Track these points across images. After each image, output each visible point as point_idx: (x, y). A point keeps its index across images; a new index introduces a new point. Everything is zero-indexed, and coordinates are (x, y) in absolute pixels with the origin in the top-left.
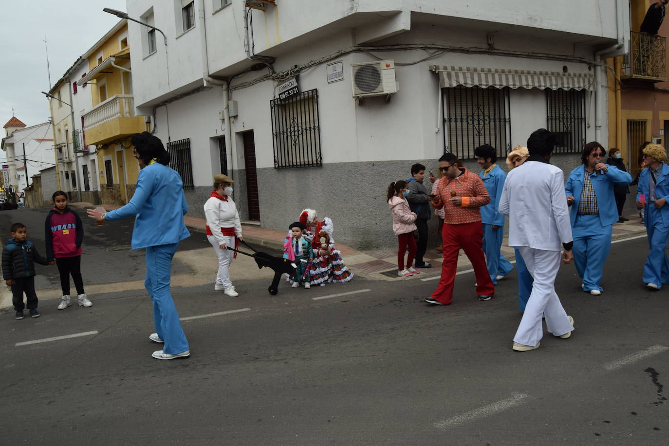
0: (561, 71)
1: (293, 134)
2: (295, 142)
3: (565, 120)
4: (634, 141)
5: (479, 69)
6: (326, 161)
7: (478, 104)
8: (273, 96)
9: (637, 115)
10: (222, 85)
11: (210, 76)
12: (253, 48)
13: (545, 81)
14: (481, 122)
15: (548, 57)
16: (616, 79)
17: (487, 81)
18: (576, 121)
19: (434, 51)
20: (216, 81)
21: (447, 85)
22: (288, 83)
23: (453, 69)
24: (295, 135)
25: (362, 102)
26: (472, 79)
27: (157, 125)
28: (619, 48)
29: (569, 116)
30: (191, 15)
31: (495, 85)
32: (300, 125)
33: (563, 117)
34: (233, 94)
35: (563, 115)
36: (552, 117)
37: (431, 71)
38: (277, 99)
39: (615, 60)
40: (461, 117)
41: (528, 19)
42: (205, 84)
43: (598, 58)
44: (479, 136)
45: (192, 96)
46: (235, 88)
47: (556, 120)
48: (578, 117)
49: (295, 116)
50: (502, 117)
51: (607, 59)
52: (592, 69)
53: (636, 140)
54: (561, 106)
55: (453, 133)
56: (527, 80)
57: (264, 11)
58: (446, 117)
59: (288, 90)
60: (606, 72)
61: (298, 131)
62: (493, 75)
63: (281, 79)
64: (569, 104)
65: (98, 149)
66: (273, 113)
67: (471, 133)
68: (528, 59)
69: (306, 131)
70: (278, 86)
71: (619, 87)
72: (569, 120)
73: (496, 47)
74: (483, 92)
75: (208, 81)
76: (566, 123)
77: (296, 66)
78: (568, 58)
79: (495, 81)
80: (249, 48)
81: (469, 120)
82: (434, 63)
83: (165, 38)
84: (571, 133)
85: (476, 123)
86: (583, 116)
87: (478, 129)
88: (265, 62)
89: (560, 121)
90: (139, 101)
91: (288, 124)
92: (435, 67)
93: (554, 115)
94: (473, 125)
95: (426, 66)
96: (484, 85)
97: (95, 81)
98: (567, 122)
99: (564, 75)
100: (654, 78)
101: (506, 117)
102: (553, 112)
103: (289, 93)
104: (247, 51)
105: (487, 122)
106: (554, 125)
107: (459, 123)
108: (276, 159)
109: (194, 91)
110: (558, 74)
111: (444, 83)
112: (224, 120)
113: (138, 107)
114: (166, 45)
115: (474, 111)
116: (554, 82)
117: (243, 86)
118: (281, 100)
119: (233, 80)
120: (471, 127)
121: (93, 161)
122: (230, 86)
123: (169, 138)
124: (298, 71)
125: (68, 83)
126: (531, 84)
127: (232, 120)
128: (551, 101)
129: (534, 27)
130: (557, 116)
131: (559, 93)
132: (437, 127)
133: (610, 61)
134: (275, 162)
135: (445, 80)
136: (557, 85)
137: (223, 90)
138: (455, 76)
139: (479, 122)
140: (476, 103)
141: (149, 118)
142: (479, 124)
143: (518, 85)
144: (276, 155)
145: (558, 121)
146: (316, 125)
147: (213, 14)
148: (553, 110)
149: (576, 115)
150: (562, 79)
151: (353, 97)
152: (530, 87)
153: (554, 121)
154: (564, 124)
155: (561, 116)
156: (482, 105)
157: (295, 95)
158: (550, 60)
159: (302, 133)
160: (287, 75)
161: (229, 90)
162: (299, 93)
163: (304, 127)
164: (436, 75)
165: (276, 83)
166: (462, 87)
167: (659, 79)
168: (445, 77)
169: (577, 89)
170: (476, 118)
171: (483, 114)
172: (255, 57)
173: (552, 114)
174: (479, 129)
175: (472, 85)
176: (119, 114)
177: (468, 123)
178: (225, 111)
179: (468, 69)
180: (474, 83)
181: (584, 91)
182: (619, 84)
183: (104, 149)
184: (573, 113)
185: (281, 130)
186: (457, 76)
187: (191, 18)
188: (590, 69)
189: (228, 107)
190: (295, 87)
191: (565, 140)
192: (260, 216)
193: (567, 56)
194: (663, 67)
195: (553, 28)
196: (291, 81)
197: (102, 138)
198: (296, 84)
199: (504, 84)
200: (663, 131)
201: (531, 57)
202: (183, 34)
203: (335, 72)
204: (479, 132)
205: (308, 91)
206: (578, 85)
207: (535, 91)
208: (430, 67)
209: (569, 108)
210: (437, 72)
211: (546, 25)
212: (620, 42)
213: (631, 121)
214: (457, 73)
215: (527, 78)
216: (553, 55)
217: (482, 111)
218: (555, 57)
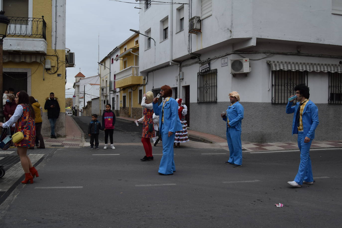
0: (338, 64)
1: (206, 88)
2: (207, 92)
5: (291, 62)
6: (219, 100)
7: (290, 79)
8: (199, 71)
10: (178, 65)
11: (173, 60)
12: (191, 50)
13: (327, 69)
14: (292, 87)
17: (295, 68)
19: (269, 54)
20: (175, 63)
21: (274, 69)
22: (205, 65)
23: (278, 62)
24: (206, 89)
25: (234, 76)
26: (287, 67)
27: (148, 80)
29: (341, 86)
30: (167, 33)
31: (300, 70)
32: (209, 84)
33: (338, 86)
34: (182, 69)
35: (338, 85)
37: (267, 63)
38: (200, 72)
40: (281, 84)
41: (317, 40)
42: (170, 64)
44: (290, 93)
45: (165, 68)
46: (183, 66)
47: (334, 87)
49: (207, 80)
54: (337, 80)
55: (277, 91)
56: (317, 68)
57: (196, 34)
58: (273, 84)
59: (205, 69)
61: (208, 87)
62: (298, 65)
63: (202, 64)
65: (120, 90)
66: (198, 79)
67: (286, 91)
69: (211, 87)
70: (201, 67)
73: (301, 52)
74: (293, 73)
75: (172, 63)
76: (340, 89)
77: (209, 58)
79: (299, 68)
80: (189, 50)
81: (285, 85)
82: (269, 59)
83: (155, 42)
85: (289, 87)
88: (196, 56)
89: (336, 88)
90: (141, 69)
91: (204, 84)
92: (269, 61)
93: (333, 85)
95: (265, 61)
96: (294, 70)
97: (122, 59)
99: (339, 66)
103: (205, 70)
104: (189, 51)
106: (332, 90)
107: (280, 87)
108: (198, 99)
109: (165, 66)
110: (336, 65)
111: (273, 68)
112: (177, 80)
113: (141, 72)
114: (155, 45)
115: (288, 81)
116: (333, 69)
117: (187, 66)
118: (202, 73)
119: (183, 62)
120: (286, 89)
121: (118, 96)
122: (181, 65)
123: (153, 87)
124: (210, 61)
125: (109, 59)
126: (320, 70)
127: (181, 80)
128: (331, 78)
129: (320, 43)
130: (335, 85)
132: (269, 88)
134: (198, 100)
135: (273, 67)
136: (334, 70)
137: (178, 67)
138: (278, 65)
139: (290, 86)
141: (145, 77)
142: (290, 88)
143: (312, 70)
144: (198, 97)
145: (335, 88)
146: (216, 85)
147: (176, 34)
148: (333, 82)
150: (337, 67)
151: (231, 73)
152: (319, 71)
153: (332, 88)
156: (293, 79)
157: (208, 71)
158: (332, 58)
159: (210, 88)
160: (205, 62)
161: (180, 67)
162: (210, 70)
163: (211, 85)
164: (269, 65)
165: (200, 65)
166: (282, 70)
168: (273, 66)
171: (293, 83)
172: (192, 54)
173: (331, 84)
174: (290, 90)
175: (287, 69)
176: (132, 75)
178: (178, 76)
179: (286, 63)
180: (288, 68)
183: (123, 90)
185: (201, 86)
186: (279, 65)
187: (167, 34)
189: (179, 74)
190: (208, 68)
191: (341, 98)
192: (190, 124)
193: (341, 56)
195: (331, 44)
196: (206, 65)
197: (123, 85)
198: (208, 66)
199: (305, 69)
201: (321, 57)
202: (163, 41)
203: (225, 62)
204: (290, 92)
205: (213, 70)
207: (321, 74)
208: (267, 61)
210: (269, 64)
211: (327, 42)
214: (280, 64)
215: (317, 67)
216: (334, 56)
217: (293, 81)
218: (335, 57)
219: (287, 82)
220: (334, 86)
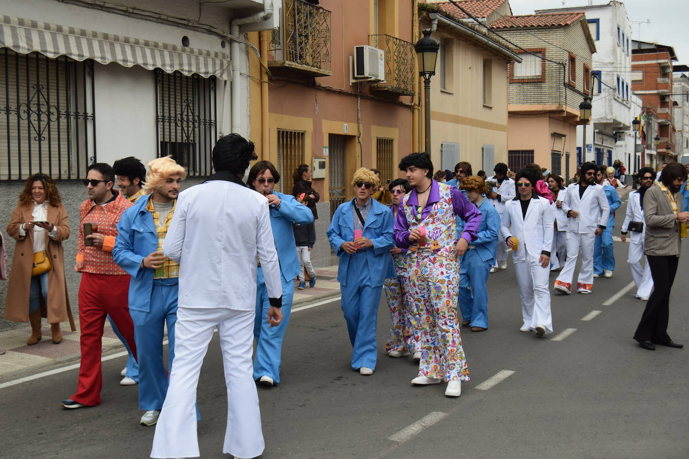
0: (179, 44)
3: (185, 124)
4: (287, 162)
5: (41, 24)
7: (38, 85)
9: (292, 123)
13: (154, 57)
14: (44, 117)
15: (159, 18)
16: (261, 65)
17: (56, 46)
18: (202, 127)
26: (29, 39)
28: (266, 18)
29: (191, 118)
31: (70, 54)
33: (182, 118)
35: (182, 115)
36: (163, 116)
39: (260, 36)
40: (8, 105)
43: (236, 30)
44: (40, 140)
47: (170, 122)
48: (205, 119)
50: (81, 111)
51: (249, 33)
52: (227, 46)
53: (291, 162)
54: (178, 100)
56: (124, 52)
60: (247, 53)
62: (66, 38)
64: (191, 99)
67: (24, 134)
68: (127, 18)
71: (266, 78)
72: (191, 124)
74: (49, 65)
76: (186, 129)
78: (191, 24)
79: (70, 48)
81: (21, 112)
84: (194, 145)
85: (34, 117)
86: (213, 118)
87: (37, 129)
89: (176, 125)
93: (166, 115)
94: (29, 122)
96: (50, 52)
98: (188, 127)
99: (184, 51)
100: (314, 69)
101: (88, 112)
102: (166, 108)
105: (54, 118)
106: (167, 130)
107: (3, 116)
110: (175, 48)
115: (31, 95)
116: (168, 61)
120: (24, 123)
126: (132, 60)
128: (163, 90)
130: (173, 115)
131: (175, 80)
133: (253, 36)
136: (172, 65)
139: (39, 115)
140: (36, 83)
142: (39, 120)
143: (109, 59)
145: (173, 125)
148: (166, 105)
149: (202, 117)
150: (180, 56)
152: (130, 65)
153: (167, 124)
154: (183, 129)
155: (179, 116)
156: (45, 87)
158: (162, 23)
167: (322, 71)
169: (203, 75)
170: (34, 108)
171: (48, 103)
173: (163, 113)
174: (39, 128)
175: (28, 50)
177: (19, 117)
179: (21, 23)
180: (32, 46)
181: (213, 79)
182: (267, 73)
184: (196, 113)
188: (223, 45)
191: (186, 156)
193: (188, 20)
194: (327, 54)
199: (87, 55)
200: (327, 150)
201: (130, 15)
204: (39, 135)
206: (205, 70)
207: (137, 72)
209: (191, 105)
212: (267, 7)
213: (283, 132)
215: (125, 48)
216: (168, 16)
217: (46, 97)
218: (170, 19)
219: (28, 97)
220: (170, 117)
